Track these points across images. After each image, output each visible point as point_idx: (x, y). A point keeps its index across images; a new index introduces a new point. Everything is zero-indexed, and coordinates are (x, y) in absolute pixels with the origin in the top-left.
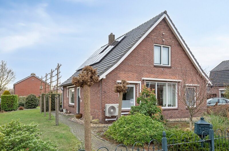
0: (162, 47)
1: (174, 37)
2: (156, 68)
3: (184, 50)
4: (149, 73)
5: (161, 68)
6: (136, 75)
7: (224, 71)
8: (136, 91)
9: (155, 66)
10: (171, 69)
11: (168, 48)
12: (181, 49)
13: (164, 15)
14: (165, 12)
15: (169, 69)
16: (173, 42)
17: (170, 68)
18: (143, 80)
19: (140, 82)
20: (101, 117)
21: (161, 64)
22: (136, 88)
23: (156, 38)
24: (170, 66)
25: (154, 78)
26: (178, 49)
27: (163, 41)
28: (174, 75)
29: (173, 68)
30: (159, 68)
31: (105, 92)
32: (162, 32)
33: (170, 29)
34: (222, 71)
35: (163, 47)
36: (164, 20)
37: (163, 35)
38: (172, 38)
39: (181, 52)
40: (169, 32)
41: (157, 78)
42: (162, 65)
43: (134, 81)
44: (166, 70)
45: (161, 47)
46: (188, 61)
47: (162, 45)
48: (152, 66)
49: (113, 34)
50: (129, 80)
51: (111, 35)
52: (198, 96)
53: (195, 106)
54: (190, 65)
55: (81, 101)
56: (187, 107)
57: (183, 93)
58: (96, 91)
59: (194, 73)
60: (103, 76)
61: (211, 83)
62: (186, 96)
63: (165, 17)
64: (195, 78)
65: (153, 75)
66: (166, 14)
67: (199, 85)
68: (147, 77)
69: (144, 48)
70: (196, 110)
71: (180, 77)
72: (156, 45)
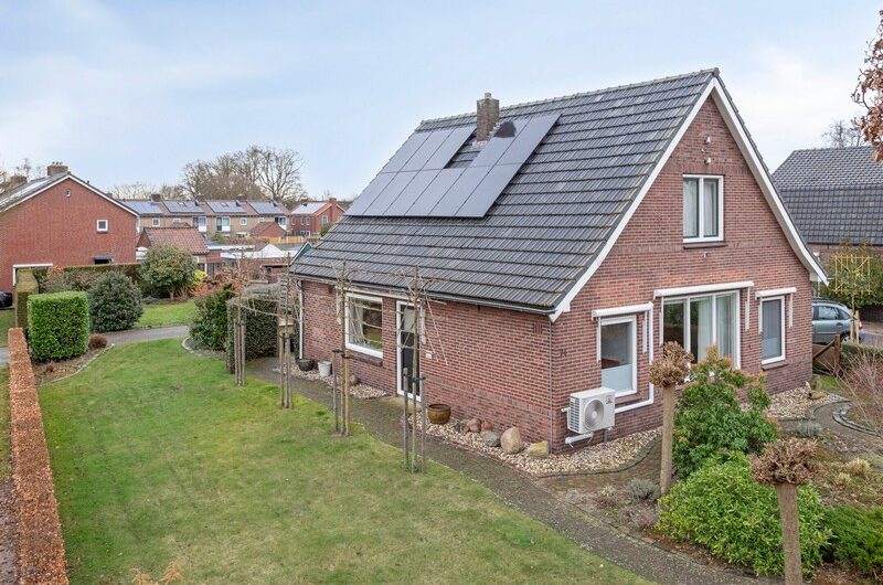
0: (701, 183)
1: (732, 146)
2: (687, 254)
3: (756, 184)
4: (671, 271)
5: (701, 251)
6: (639, 283)
8: (639, 334)
9: (686, 248)
10: (725, 250)
11: (717, 181)
12: (749, 180)
13: (714, 83)
14: (715, 74)
15: (721, 250)
16: (730, 160)
17: (722, 245)
18: (659, 298)
19: (649, 306)
20: (552, 431)
21: (698, 236)
22: (639, 326)
23: (688, 155)
24: (720, 238)
25: (684, 285)
26: (741, 181)
27: (707, 163)
28: (733, 266)
29: (730, 245)
30: (696, 252)
31: (563, 352)
32: (702, 134)
33: (723, 122)
35: (705, 180)
36: (713, 98)
37: (706, 143)
38: (726, 148)
39: (749, 191)
40: (722, 131)
41: (690, 284)
42: (701, 239)
44: (716, 255)
45: (697, 180)
46: (767, 218)
47: (703, 176)
48: (680, 248)
49: (494, 97)
50: (622, 304)
51: (487, 101)
52: (791, 324)
53: (783, 357)
54: (772, 230)
55: (429, 356)
56: (764, 362)
57: (754, 321)
58: (522, 343)
59: (780, 251)
60: (564, 306)
61: (824, 279)
62: (760, 330)
63: (714, 88)
64: (785, 268)
65: (680, 278)
66: (717, 77)
67: (793, 290)
68: (668, 286)
69: (659, 194)
70: (785, 371)
71: (747, 271)
72: (686, 180)
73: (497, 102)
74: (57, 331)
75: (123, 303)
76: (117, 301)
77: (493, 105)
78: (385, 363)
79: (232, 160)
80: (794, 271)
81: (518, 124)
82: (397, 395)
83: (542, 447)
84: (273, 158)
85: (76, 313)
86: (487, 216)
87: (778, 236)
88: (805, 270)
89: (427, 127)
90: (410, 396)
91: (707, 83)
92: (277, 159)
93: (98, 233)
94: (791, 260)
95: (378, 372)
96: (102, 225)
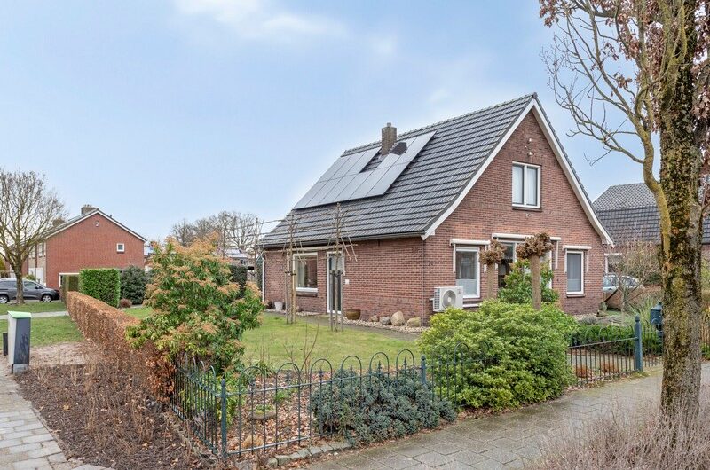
0: (525, 169)
2: (515, 213)
3: (564, 174)
4: (504, 222)
5: (524, 213)
6: (482, 227)
7: (616, 211)
9: (515, 209)
10: (542, 215)
11: (536, 169)
13: (533, 102)
14: (534, 96)
15: (539, 214)
16: (546, 156)
17: (540, 211)
18: (495, 238)
19: (488, 242)
20: (424, 312)
21: (523, 203)
23: (516, 149)
24: (539, 207)
25: (512, 232)
26: (553, 171)
27: (529, 156)
29: (545, 212)
30: (521, 213)
32: (527, 136)
33: (540, 130)
34: (613, 211)
35: (528, 167)
36: (532, 113)
37: (528, 142)
38: (543, 148)
39: (559, 178)
40: (540, 136)
41: (517, 233)
42: (525, 206)
43: (479, 239)
44: (534, 217)
45: (523, 167)
46: (571, 197)
47: (527, 165)
48: (510, 208)
49: (393, 126)
50: (470, 238)
51: (388, 128)
52: (588, 270)
53: (582, 292)
54: (574, 206)
55: (347, 281)
56: (568, 293)
57: (561, 264)
58: (405, 261)
59: (581, 221)
60: (431, 231)
61: (612, 243)
62: (566, 270)
63: (534, 106)
64: (584, 232)
65: (510, 228)
66: (536, 99)
67: (590, 247)
68: (502, 232)
69: (495, 172)
70: (583, 301)
71: (556, 231)
72: (515, 165)
73: (395, 129)
74: (100, 291)
75: (140, 285)
76: (136, 283)
77: (392, 131)
78: (319, 294)
79: (208, 223)
80: (590, 236)
81: (408, 142)
82: (327, 314)
83: (417, 320)
84: (238, 221)
85: (112, 279)
86: (386, 194)
87: (579, 210)
88: (599, 236)
89: (349, 153)
90: (334, 312)
91: (528, 102)
92: (241, 222)
93: (118, 253)
94: (588, 228)
95: (315, 301)
96: (121, 247)
